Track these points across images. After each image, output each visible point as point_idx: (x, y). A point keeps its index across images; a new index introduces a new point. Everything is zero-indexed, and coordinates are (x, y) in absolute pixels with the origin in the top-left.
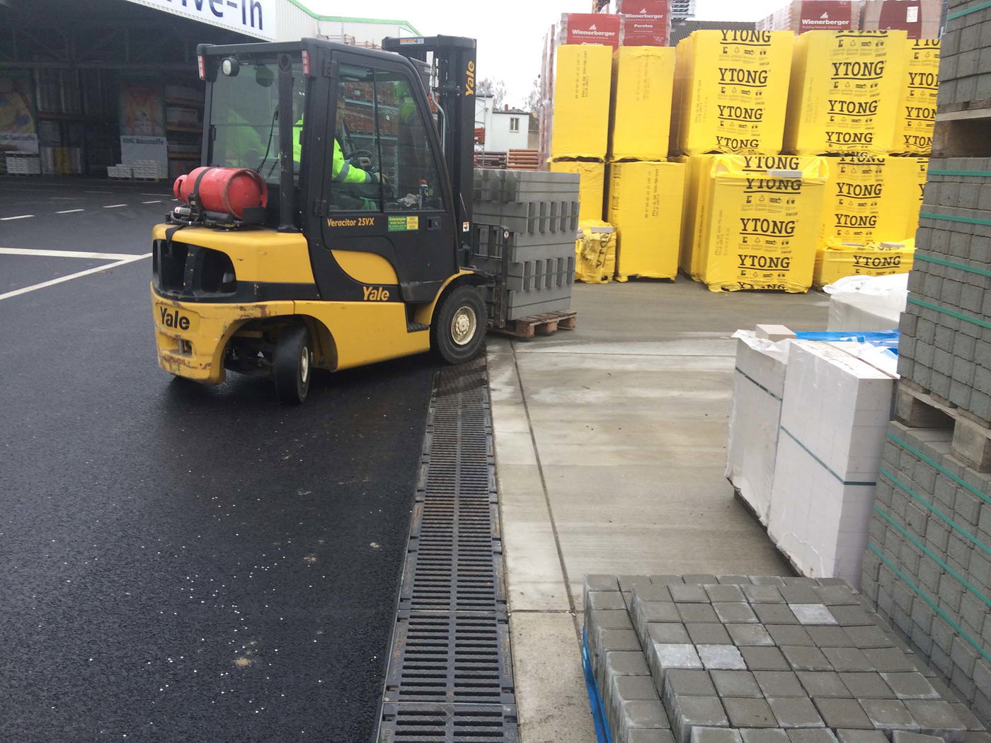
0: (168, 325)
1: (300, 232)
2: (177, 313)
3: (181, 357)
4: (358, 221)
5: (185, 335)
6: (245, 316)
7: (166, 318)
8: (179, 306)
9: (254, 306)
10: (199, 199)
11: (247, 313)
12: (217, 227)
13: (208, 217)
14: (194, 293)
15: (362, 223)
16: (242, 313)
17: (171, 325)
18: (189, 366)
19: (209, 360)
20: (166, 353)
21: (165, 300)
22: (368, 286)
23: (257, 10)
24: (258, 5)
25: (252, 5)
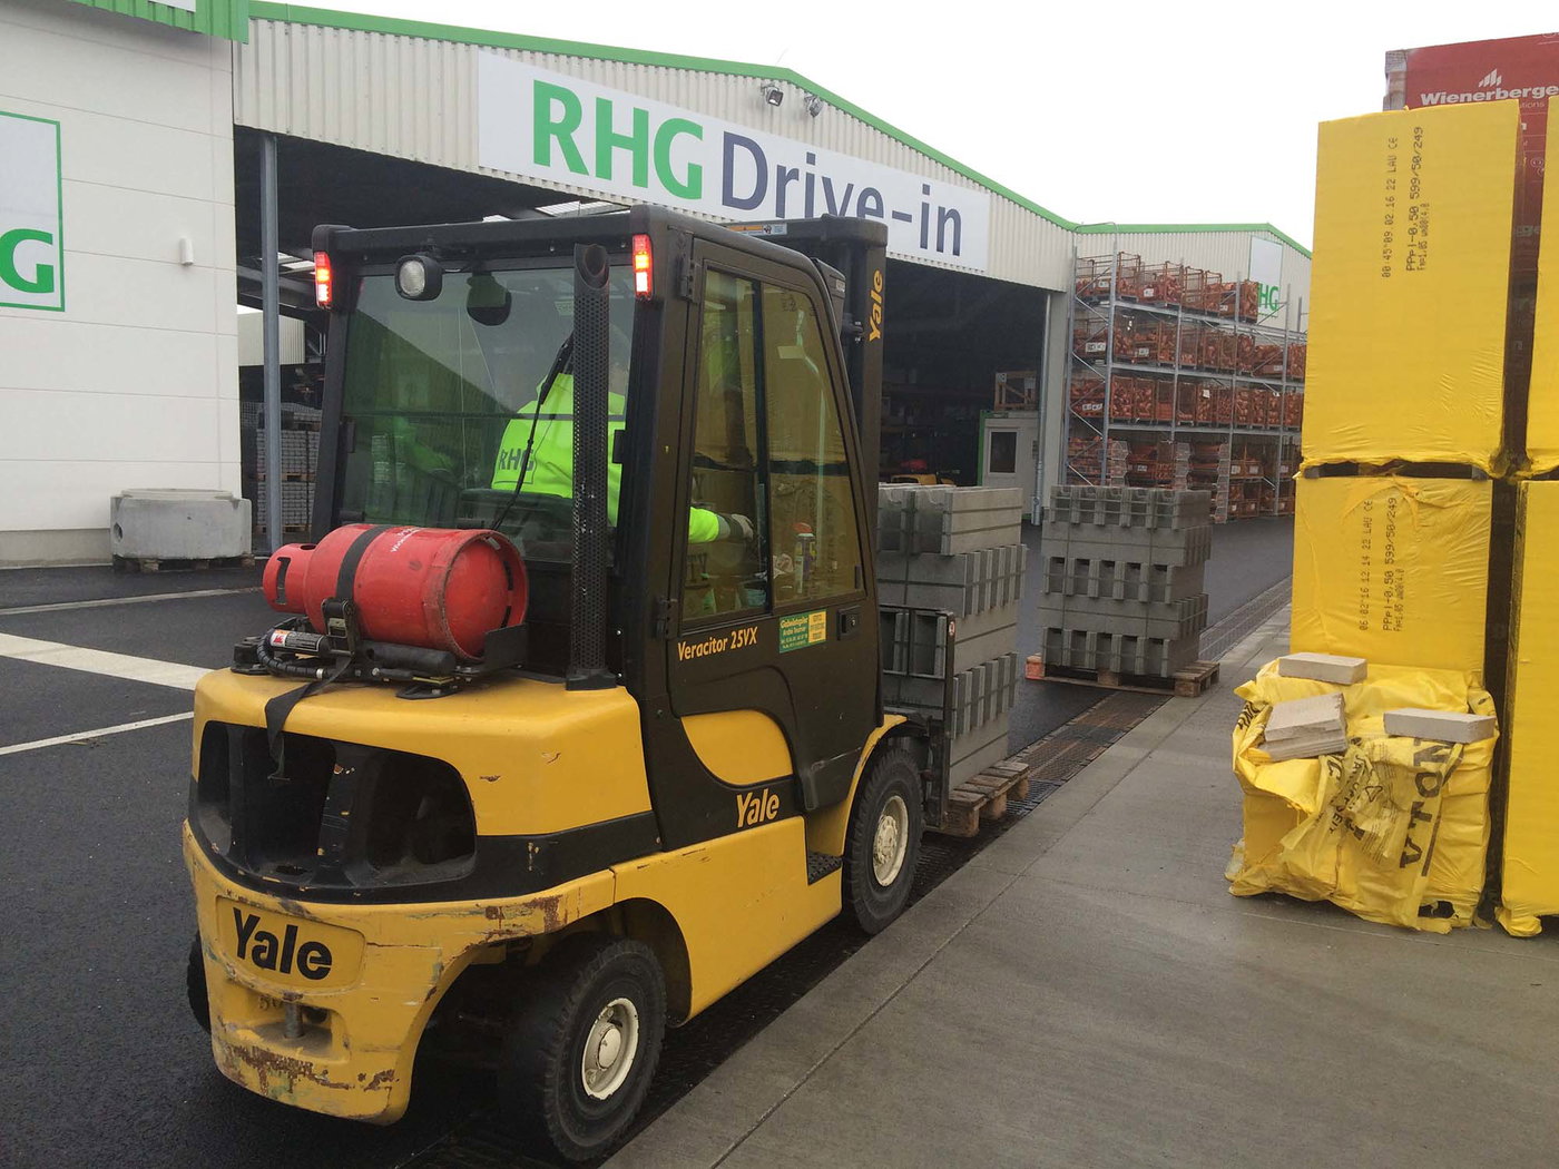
0: (258, 962)
1: (619, 682)
2: (291, 932)
3: (298, 1055)
4: (731, 639)
5: (315, 994)
6: (500, 934)
7: (252, 943)
8: (301, 914)
9: (526, 905)
10: (354, 613)
11: (506, 924)
12: (412, 685)
13: (379, 658)
14: (349, 875)
15: (738, 641)
16: (494, 924)
17: (269, 964)
18: (325, 1083)
19: (387, 1062)
20: (249, 1037)
21: (253, 895)
22: (744, 790)
23: (950, 223)
24: (954, 214)
25: (943, 216)
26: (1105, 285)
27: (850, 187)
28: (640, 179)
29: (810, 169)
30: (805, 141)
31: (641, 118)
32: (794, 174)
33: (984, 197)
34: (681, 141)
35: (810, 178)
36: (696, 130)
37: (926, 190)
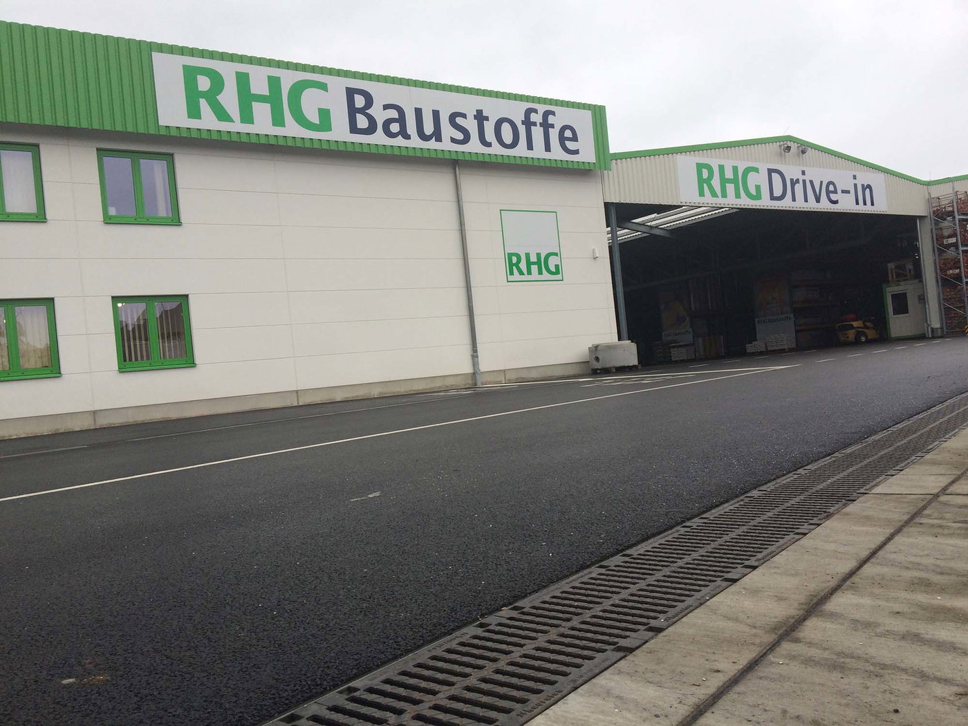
23: (868, 191)
24: (869, 187)
25: (864, 188)
26: (950, 209)
27: (821, 182)
28: (738, 196)
29: (804, 177)
30: (800, 165)
31: (735, 169)
32: (798, 181)
33: (882, 175)
34: (751, 176)
35: (804, 181)
36: (756, 170)
37: (855, 177)
